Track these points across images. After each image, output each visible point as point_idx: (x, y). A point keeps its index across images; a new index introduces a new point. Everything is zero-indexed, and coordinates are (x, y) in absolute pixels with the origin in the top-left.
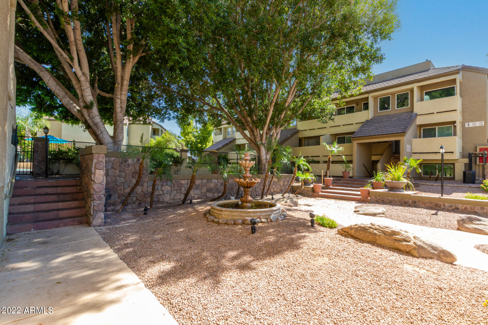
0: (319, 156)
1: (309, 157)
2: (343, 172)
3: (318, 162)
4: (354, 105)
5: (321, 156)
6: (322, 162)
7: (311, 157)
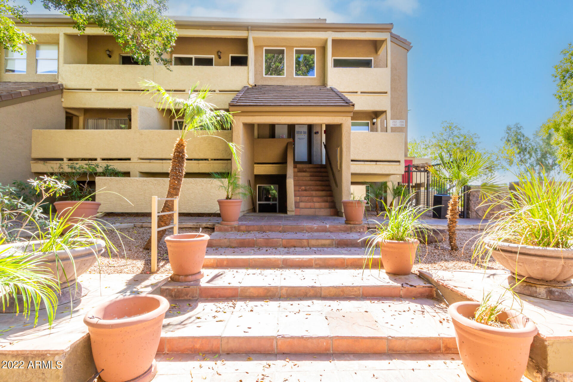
0: (129, 159)
1: (96, 160)
2: (220, 202)
3: (127, 174)
4: (213, 56)
5: (134, 160)
6: (138, 174)
7: (103, 159)
